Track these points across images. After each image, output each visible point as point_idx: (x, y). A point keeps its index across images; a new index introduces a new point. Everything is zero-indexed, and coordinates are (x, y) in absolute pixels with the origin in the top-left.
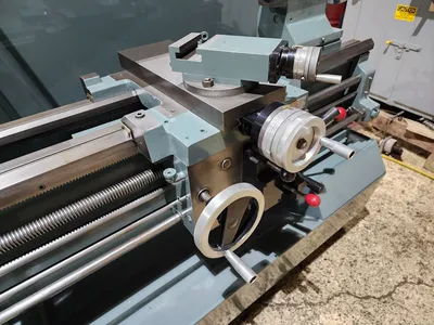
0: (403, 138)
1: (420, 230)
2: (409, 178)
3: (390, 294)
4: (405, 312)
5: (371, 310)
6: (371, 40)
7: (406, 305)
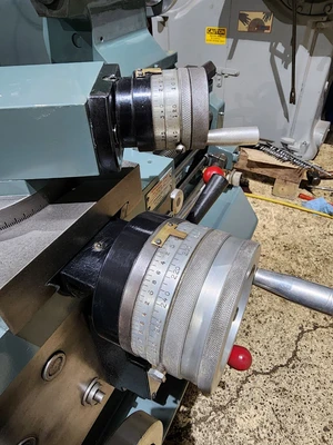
0: (246, 169)
1: (294, 265)
2: (264, 210)
3: (295, 354)
4: (315, 371)
5: (284, 384)
6: (211, 63)
7: (314, 362)
